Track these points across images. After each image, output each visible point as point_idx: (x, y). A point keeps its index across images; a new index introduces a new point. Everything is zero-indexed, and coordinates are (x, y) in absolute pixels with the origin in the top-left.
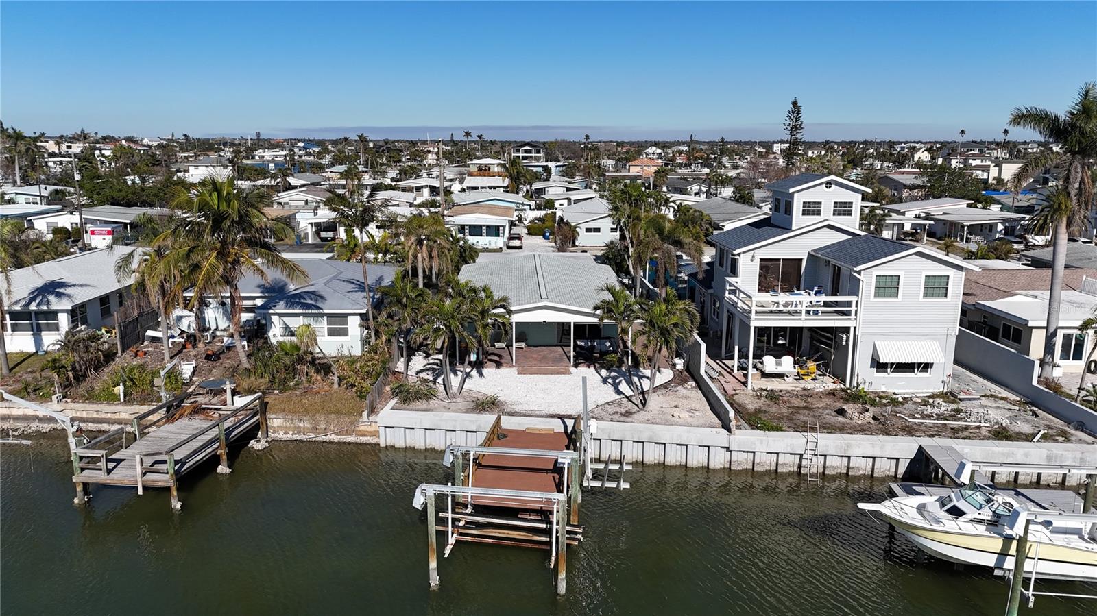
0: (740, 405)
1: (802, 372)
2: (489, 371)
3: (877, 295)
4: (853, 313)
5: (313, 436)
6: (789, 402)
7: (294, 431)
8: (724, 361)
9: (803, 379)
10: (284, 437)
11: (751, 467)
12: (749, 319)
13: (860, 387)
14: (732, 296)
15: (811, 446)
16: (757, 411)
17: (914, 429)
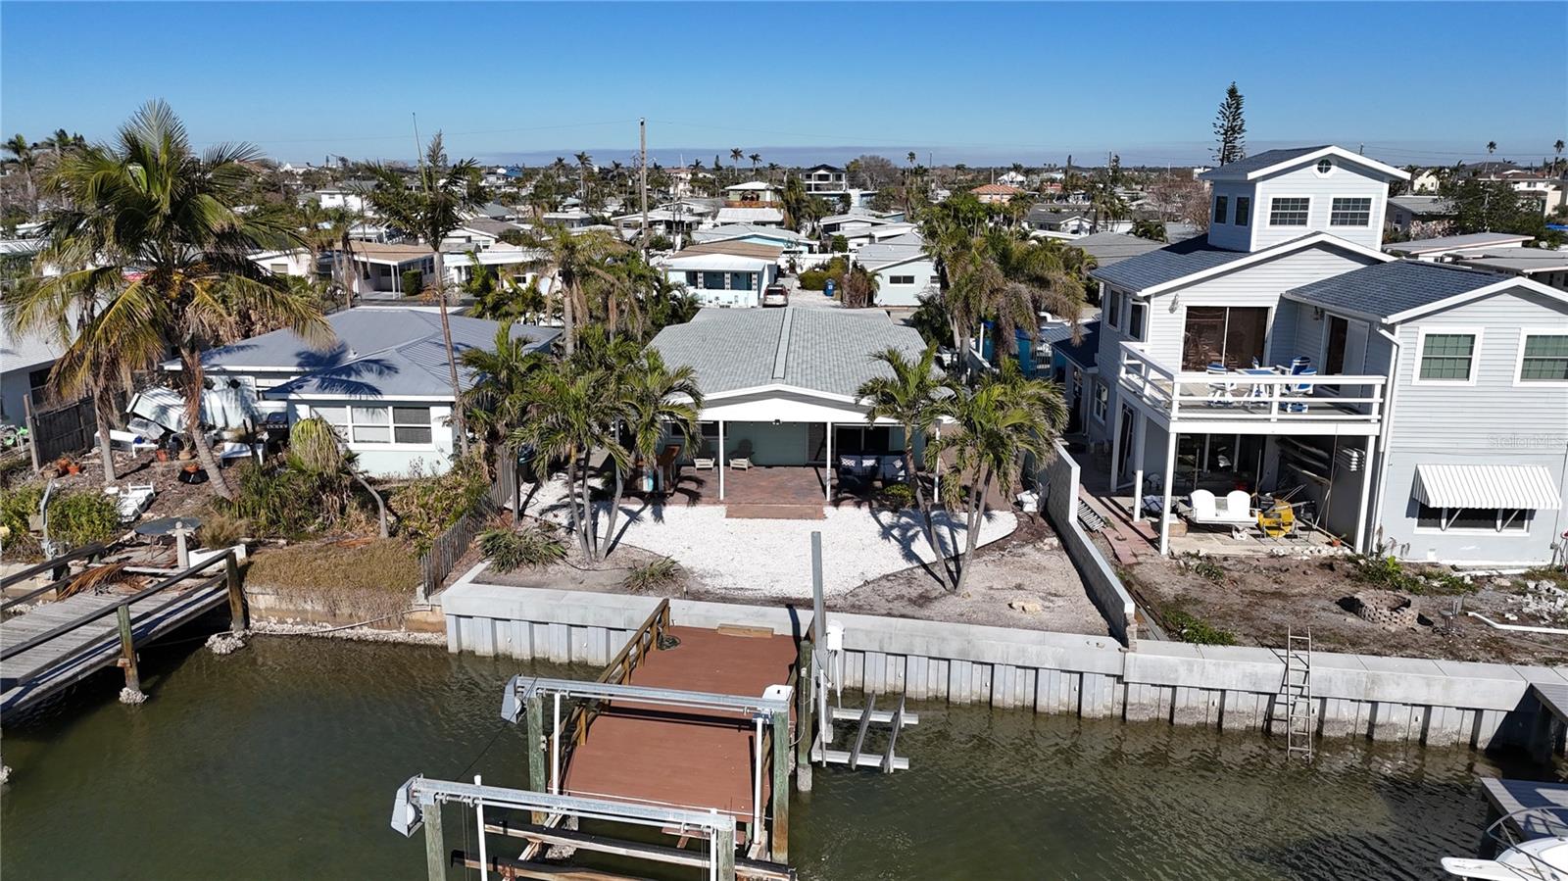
0: (1145, 586)
1: (1266, 522)
2: (674, 511)
3: (1425, 374)
4: (1375, 408)
5: (330, 628)
6: (1243, 582)
7: (295, 619)
8: (1116, 499)
9: (1268, 535)
10: (279, 629)
11: (1168, 717)
12: (1167, 418)
13: (1386, 554)
14: (1134, 378)
15: (1295, 678)
16: (1181, 601)
17: (1510, 646)
